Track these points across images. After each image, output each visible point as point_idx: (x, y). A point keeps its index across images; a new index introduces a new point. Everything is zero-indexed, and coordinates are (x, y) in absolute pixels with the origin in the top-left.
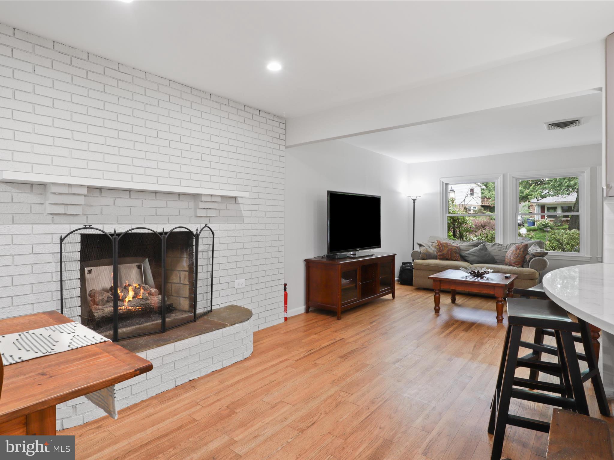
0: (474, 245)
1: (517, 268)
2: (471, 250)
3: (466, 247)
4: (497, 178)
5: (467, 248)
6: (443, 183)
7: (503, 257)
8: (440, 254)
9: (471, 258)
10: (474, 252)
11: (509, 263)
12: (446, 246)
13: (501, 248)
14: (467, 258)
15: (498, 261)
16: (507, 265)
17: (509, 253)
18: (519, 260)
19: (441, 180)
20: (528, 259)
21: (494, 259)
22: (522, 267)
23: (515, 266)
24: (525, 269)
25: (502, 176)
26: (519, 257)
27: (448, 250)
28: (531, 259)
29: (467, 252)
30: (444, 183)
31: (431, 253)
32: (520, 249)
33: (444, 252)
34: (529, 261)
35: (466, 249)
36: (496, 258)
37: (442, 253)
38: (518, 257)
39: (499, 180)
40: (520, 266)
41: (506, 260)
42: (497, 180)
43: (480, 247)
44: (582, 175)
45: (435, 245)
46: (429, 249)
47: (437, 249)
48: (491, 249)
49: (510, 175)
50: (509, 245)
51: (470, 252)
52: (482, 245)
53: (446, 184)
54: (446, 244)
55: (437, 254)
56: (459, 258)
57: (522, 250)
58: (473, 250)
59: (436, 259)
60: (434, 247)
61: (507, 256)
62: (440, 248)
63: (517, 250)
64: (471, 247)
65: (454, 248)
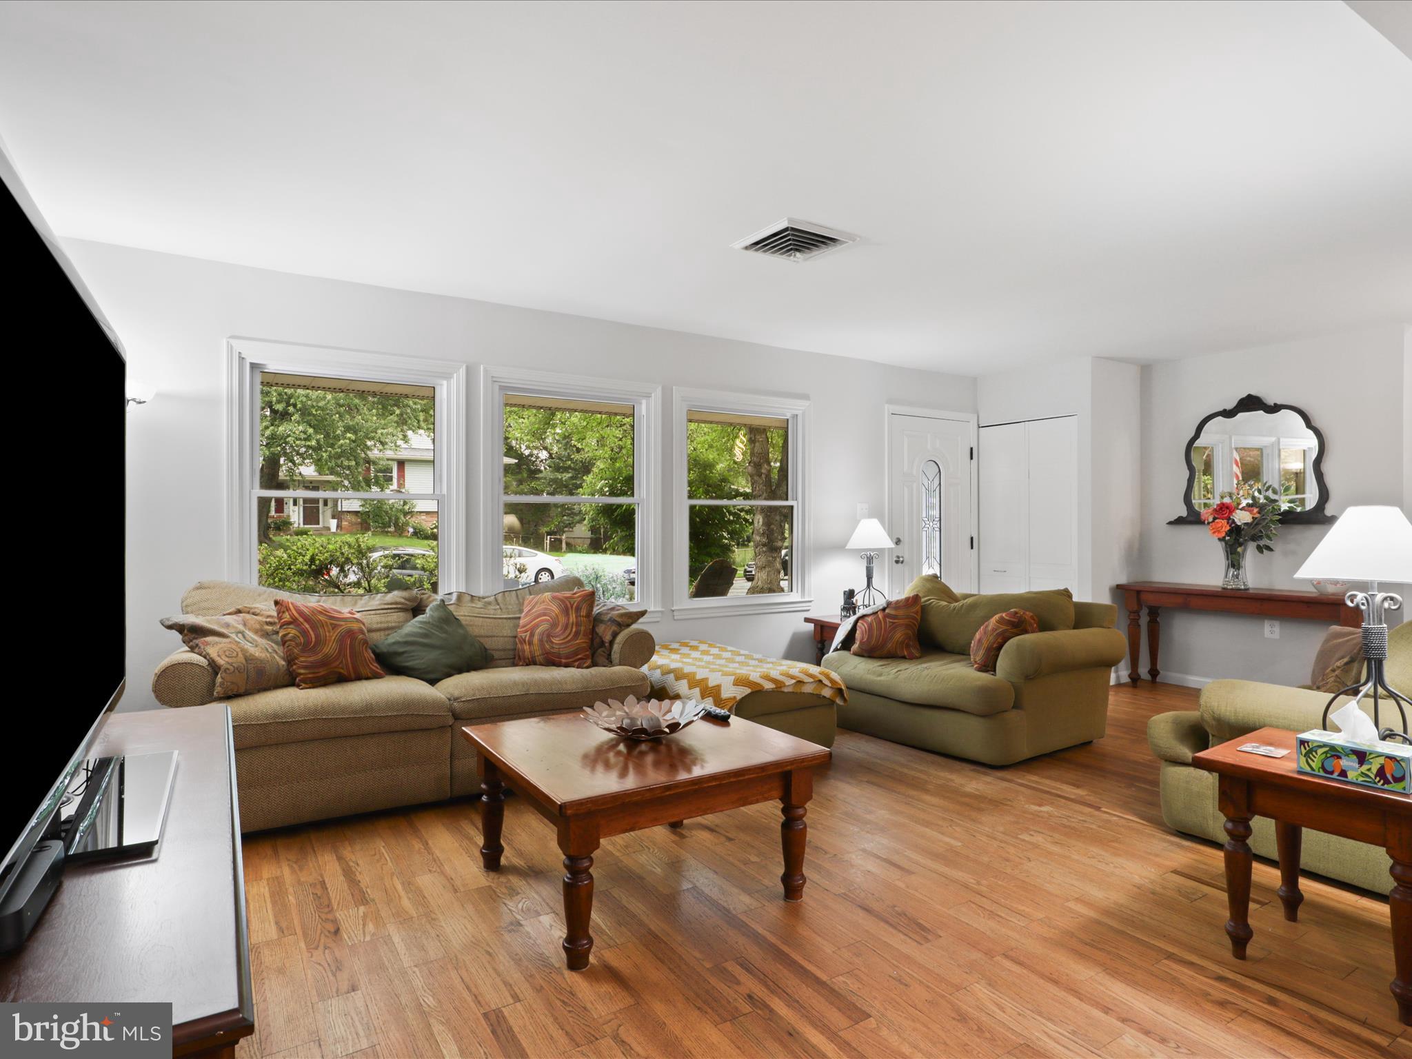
0: (399, 606)
1: (584, 671)
2: (408, 630)
3: (378, 618)
4: (448, 377)
5: (383, 619)
6: (242, 359)
7: (506, 639)
8: (310, 659)
9: (421, 659)
10: (425, 636)
11: (540, 659)
12: (329, 621)
13: (484, 608)
14: (404, 659)
15: (496, 655)
17: (537, 626)
18: (584, 645)
19: (234, 345)
20: (608, 638)
21: (485, 648)
22: (594, 664)
23: (577, 664)
24: (602, 669)
25: (462, 371)
26: (581, 636)
27: (341, 640)
28: (615, 635)
29: (394, 637)
30: (249, 360)
32: (578, 609)
33: (326, 650)
34: (612, 643)
35: (379, 626)
36: (489, 644)
37: (320, 656)
38: (577, 634)
39: (454, 382)
40: (589, 662)
41: (526, 647)
42: (445, 383)
43: (436, 614)
44: (644, 402)
45: (259, 622)
46: (248, 646)
47: (284, 643)
48: (462, 613)
49: (486, 371)
50: (500, 597)
51: (408, 635)
52: (439, 606)
53: (254, 366)
54: (324, 612)
55: (290, 660)
56: (376, 667)
57: (583, 612)
58: (414, 625)
59: (292, 684)
60: (256, 632)
61: (532, 635)
62: (304, 633)
63: (566, 611)
64: (396, 617)
65: (355, 626)
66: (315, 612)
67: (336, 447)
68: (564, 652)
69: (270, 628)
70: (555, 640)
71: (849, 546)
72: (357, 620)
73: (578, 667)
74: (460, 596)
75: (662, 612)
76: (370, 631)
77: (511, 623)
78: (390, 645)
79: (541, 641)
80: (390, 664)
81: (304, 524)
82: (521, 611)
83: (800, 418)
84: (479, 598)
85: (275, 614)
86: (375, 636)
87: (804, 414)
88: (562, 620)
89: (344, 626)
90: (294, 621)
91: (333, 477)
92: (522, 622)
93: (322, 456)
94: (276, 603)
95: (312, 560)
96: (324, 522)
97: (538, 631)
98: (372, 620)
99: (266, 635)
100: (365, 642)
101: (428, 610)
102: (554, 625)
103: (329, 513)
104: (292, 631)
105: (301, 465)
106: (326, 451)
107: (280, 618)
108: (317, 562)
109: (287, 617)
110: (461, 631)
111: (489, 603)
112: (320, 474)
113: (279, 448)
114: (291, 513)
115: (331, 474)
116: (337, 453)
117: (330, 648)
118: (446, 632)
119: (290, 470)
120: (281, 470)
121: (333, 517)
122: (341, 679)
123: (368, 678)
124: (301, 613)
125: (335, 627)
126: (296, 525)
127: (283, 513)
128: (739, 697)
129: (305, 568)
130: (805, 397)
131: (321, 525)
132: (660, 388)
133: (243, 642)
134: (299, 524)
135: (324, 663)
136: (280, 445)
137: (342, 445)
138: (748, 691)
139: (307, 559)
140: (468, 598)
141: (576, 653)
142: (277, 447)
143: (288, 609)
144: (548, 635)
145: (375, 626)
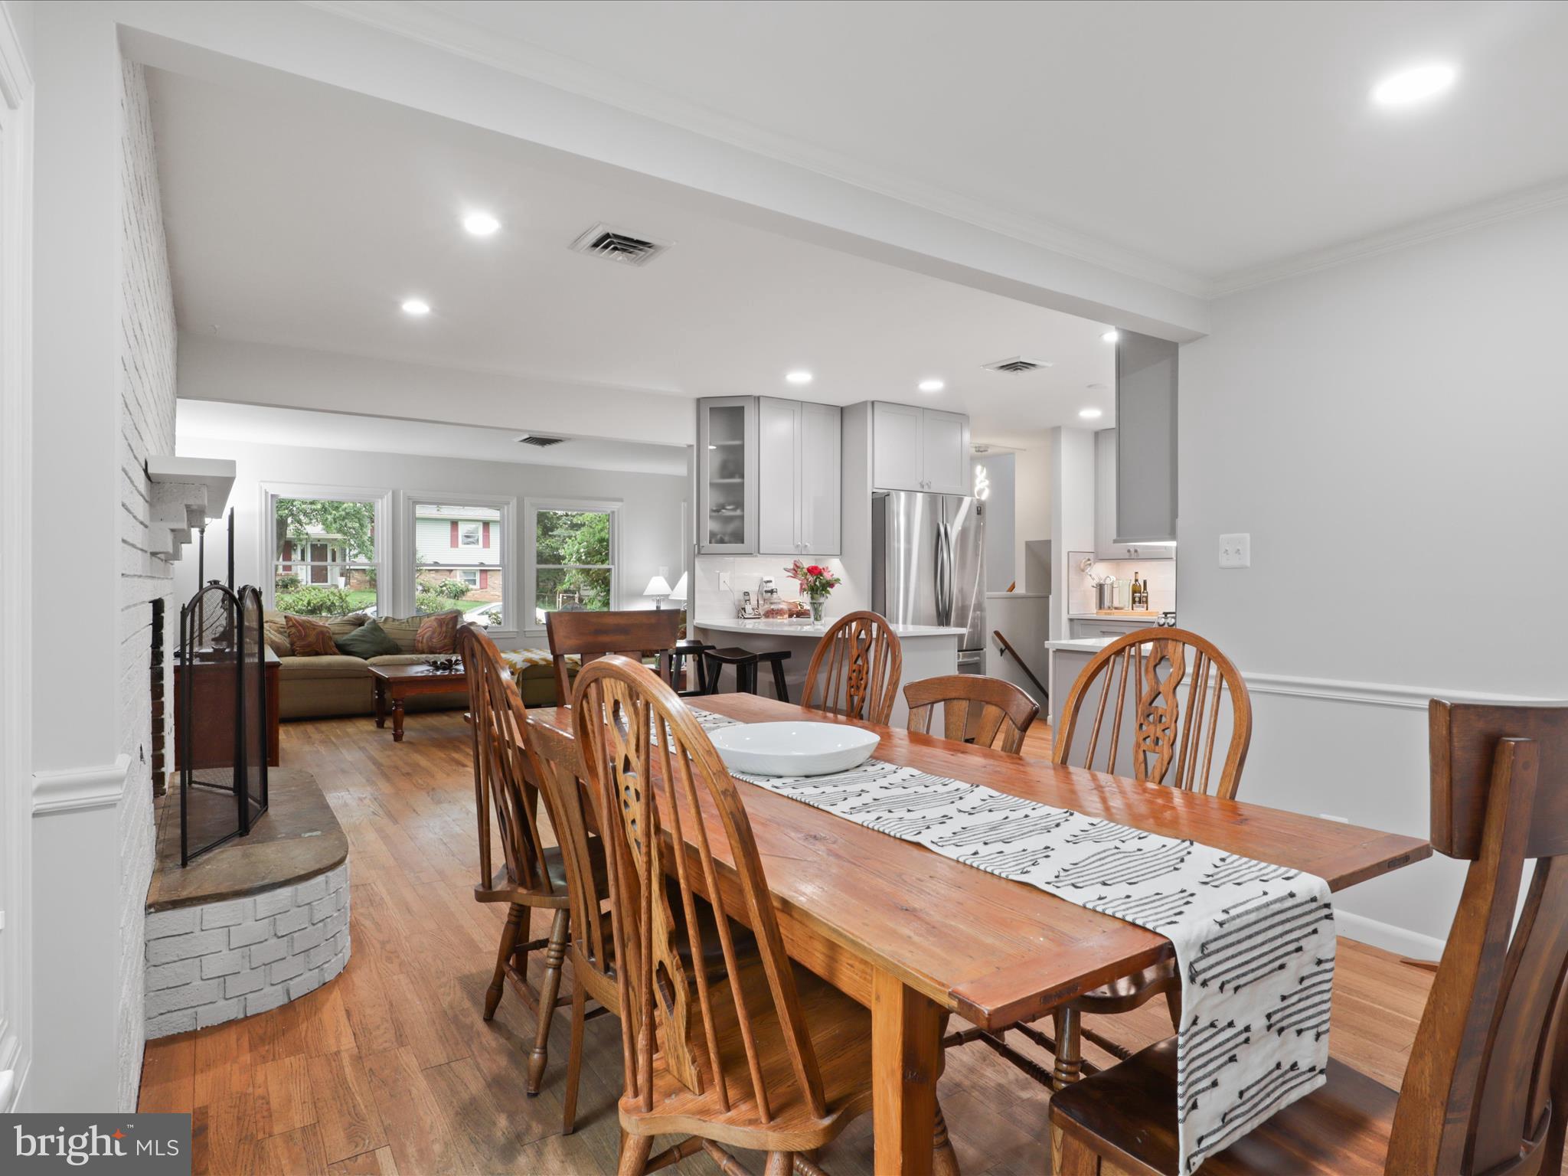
0: (351, 622)
2: (354, 633)
4: (382, 498)
5: (340, 628)
6: (266, 493)
8: (303, 643)
10: (363, 636)
11: (426, 651)
13: (400, 625)
14: (351, 647)
15: (403, 648)
16: (422, 652)
17: (426, 633)
18: (450, 643)
19: (262, 486)
21: (397, 645)
22: (454, 653)
23: (444, 652)
25: (390, 494)
27: (318, 636)
29: (346, 637)
30: (270, 493)
31: (279, 643)
32: (447, 624)
33: (310, 639)
35: (340, 632)
36: (399, 643)
38: (445, 637)
39: (385, 500)
40: (451, 651)
41: (420, 645)
42: (380, 501)
43: (370, 626)
44: (506, 507)
45: (277, 627)
46: (272, 636)
47: (289, 636)
48: (386, 628)
49: (404, 493)
50: (410, 620)
51: (354, 636)
52: (372, 622)
53: (272, 496)
54: (309, 622)
55: (292, 644)
56: (335, 650)
57: (450, 626)
58: (358, 631)
59: (294, 655)
60: (276, 631)
61: (423, 638)
62: (299, 631)
63: (441, 626)
64: (348, 628)
65: (325, 629)
66: (304, 621)
67: (340, 509)
68: (438, 646)
69: (282, 630)
70: (434, 640)
71: (645, 594)
72: (327, 627)
73: (446, 654)
74: (387, 619)
75: (517, 632)
76: (333, 634)
77: (414, 633)
78: (345, 640)
79: (427, 641)
80: (343, 649)
81: (312, 582)
82: (419, 627)
83: (616, 514)
84: (398, 620)
85: (285, 623)
86: (336, 636)
87: (618, 511)
88: (438, 630)
89: (319, 629)
90: (294, 626)
91: (339, 535)
92: (419, 632)
93: (327, 519)
94: (286, 617)
95: (309, 603)
96: (332, 579)
97: (426, 636)
98: (336, 629)
99: (280, 633)
100: (330, 638)
101: (366, 624)
102: (434, 632)
103: (337, 570)
104: (293, 630)
105: (308, 524)
106: (331, 514)
107: (287, 624)
108: (312, 604)
109: (291, 624)
110: (383, 635)
111: (404, 623)
112: (328, 533)
113: (286, 511)
114: (299, 572)
115: (338, 532)
116: (341, 515)
117: (312, 638)
118: (374, 635)
119: (297, 530)
120: (288, 528)
121: (342, 575)
122: (317, 654)
123: (331, 655)
124: (298, 622)
125: (314, 629)
126: (304, 583)
127: (291, 570)
128: (524, 668)
129: (304, 608)
130: (621, 500)
131: (329, 583)
132: (515, 499)
133: (269, 634)
134: (307, 582)
135: (309, 645)
136: (287, 509)
137: (346, 508)
138: (529, 664)
139: (305, 603)
140: (391, 620)
141: (445, 646)
142: (284, 510)
143: (291, 620)
144: (431, 638)
145: (337, 632)
